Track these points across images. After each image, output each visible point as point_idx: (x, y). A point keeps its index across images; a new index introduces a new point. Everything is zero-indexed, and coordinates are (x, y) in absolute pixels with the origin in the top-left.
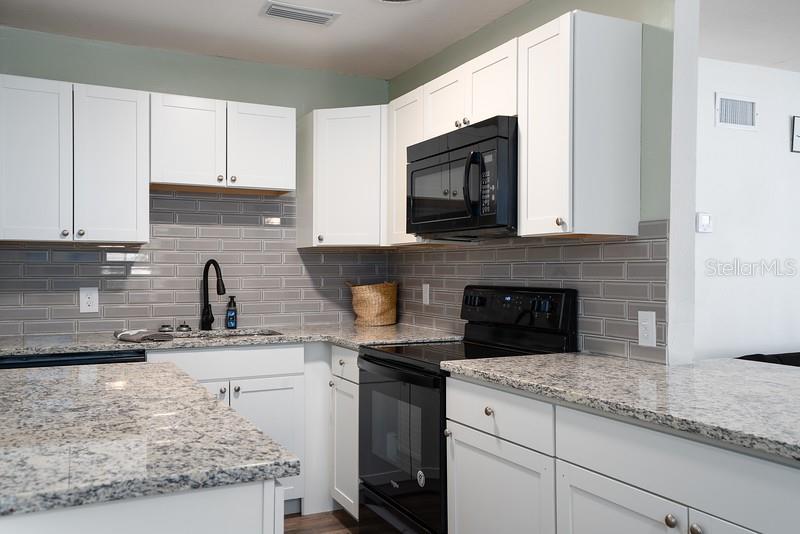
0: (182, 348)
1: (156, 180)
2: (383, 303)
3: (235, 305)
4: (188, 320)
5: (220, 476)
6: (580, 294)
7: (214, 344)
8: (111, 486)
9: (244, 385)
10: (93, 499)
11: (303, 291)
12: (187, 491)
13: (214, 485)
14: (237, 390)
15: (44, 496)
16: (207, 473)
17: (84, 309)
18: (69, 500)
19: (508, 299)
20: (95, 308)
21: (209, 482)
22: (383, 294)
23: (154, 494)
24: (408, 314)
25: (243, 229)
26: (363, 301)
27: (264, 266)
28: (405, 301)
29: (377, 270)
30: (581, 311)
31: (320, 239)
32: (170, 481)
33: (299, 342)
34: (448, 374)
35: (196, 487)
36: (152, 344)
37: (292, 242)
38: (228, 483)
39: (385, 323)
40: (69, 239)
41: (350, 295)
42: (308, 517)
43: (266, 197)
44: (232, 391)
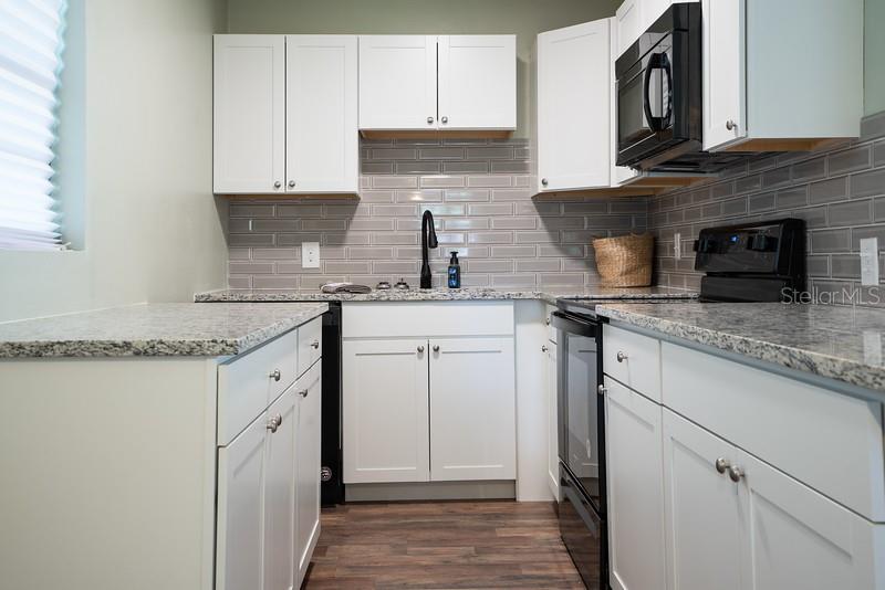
0: (377, 301)
1: (365, 126)
2: (628, 259)
3: (457, 262)
4: (407, 277)
5: (159, 346)
6: (808, 226)
7: (410, 298)
8: (64, 343)
9: (444, 345)
10: (50, 353)
11: (539, 247)
12: (128, 358)
13: (154, 355)
14: (437, 350)
15: (12, 345)
16: (148, 343)
17: (306, 264)
18: (31, 351)
19: (734, 239)
20: (316, 263)
21: (150, 351)
22: (630, 248)
23: (101, 356)
24: (664, 273)
25: (469, 177)
26: (605, 257)
27: (493, 219)
28: (662, 257)
29: (633, 222)
30: (809, 248)
31: (544, 183)
32: (115, 345)
33: (506, 299)
34: (607, 320)
35: (137, 353)
36: (348, 296)
37: (526, 190)
38: (167, 354)
39: (633, 284)
40: (281, 190)
41: (593, 251)
42: (521, 504)
43: (495, 140)
44: (431, 351)
